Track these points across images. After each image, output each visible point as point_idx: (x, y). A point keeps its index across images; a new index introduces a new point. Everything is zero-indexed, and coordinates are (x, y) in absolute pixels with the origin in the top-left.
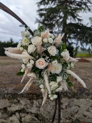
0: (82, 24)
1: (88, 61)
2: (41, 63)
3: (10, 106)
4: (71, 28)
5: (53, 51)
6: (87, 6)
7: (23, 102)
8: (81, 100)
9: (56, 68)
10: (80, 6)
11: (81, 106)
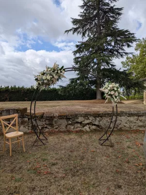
0: (115, 69)
1: (123, 103)
2: (112, 93)
3: (84, 121)
4: (105, 74)
5: (116, 89)
6: (119, 53)
7: (91, 118)
8: (122, 117)
9: (117, 94)
10: (113, 53)
11: (123, 120)
